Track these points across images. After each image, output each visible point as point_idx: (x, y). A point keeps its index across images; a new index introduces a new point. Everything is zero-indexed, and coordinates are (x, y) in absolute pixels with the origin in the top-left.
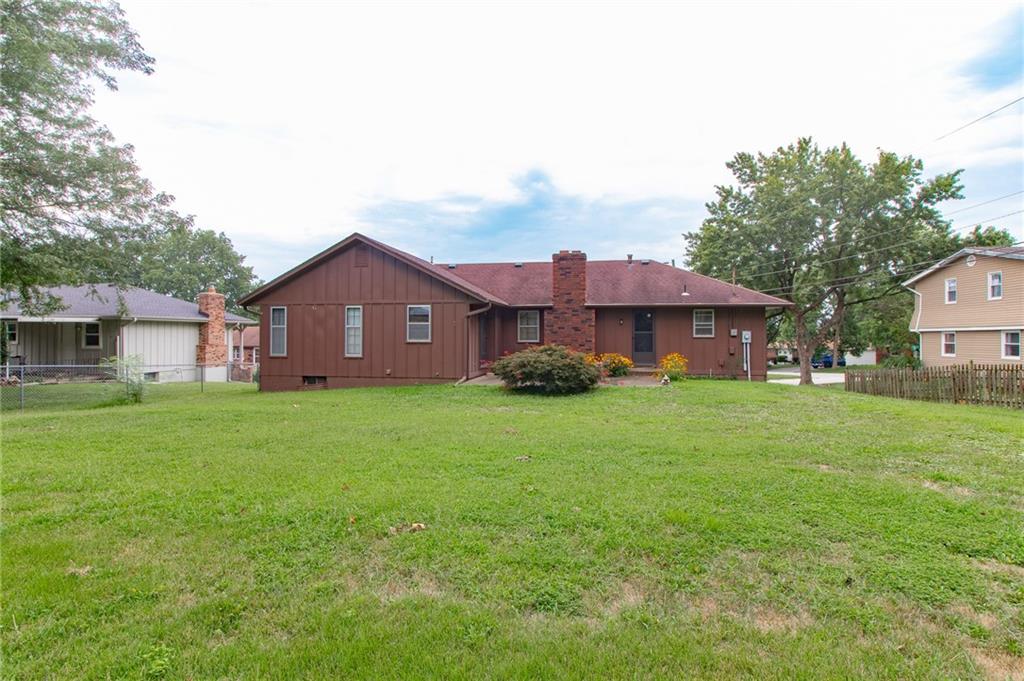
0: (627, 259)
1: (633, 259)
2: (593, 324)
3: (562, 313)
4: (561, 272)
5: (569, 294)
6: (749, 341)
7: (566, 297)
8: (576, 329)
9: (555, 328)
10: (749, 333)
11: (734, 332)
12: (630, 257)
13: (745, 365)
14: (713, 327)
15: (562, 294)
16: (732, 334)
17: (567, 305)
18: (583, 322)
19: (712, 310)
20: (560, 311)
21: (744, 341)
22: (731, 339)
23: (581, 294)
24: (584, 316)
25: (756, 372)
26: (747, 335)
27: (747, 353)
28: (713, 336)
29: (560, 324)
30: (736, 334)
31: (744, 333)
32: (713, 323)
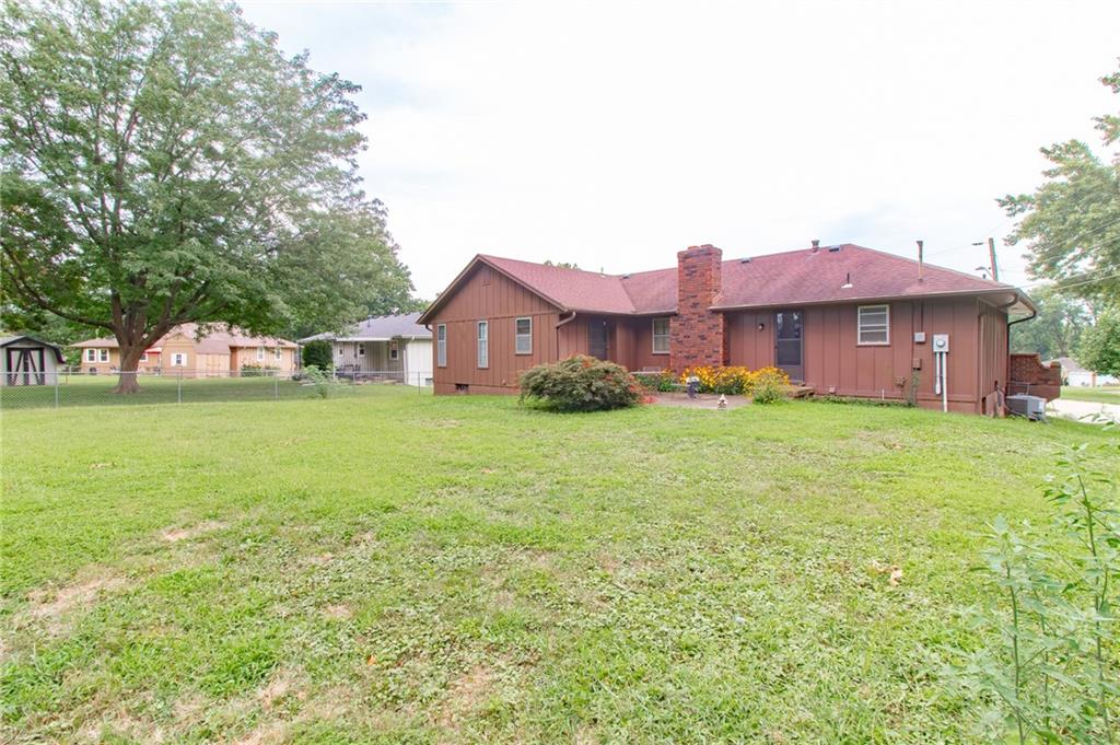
0: (811, 246)
1: (820, 245)
2: (721, 331)
3: (688, 319)
4: (686, 272)
5: (696, 296)
6: (946, 349)
7: (692, 300)
8: (703, 338)
9: (681, 337)
10: (945, 338)
11: (920, 337)
12: (815, 243)
13: (938, 386)
14: (888, 331)
15: (688, 298)
16: (917, 340)
17: (693, 310)
18: (709, 328)
19: (887, 306)
20: (685, 317)
21: (936, 349)
22: (917, 348)
23: (707, 296)
24: (711, 323)
25: (957, 397)
26: (941, 341)
27: (942, 367)
28: (887, 343)
29: (686, 332)
30: (923, 339)
31: (936, 337)
32: (887, 325)
